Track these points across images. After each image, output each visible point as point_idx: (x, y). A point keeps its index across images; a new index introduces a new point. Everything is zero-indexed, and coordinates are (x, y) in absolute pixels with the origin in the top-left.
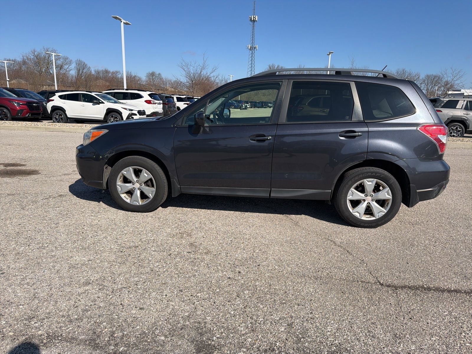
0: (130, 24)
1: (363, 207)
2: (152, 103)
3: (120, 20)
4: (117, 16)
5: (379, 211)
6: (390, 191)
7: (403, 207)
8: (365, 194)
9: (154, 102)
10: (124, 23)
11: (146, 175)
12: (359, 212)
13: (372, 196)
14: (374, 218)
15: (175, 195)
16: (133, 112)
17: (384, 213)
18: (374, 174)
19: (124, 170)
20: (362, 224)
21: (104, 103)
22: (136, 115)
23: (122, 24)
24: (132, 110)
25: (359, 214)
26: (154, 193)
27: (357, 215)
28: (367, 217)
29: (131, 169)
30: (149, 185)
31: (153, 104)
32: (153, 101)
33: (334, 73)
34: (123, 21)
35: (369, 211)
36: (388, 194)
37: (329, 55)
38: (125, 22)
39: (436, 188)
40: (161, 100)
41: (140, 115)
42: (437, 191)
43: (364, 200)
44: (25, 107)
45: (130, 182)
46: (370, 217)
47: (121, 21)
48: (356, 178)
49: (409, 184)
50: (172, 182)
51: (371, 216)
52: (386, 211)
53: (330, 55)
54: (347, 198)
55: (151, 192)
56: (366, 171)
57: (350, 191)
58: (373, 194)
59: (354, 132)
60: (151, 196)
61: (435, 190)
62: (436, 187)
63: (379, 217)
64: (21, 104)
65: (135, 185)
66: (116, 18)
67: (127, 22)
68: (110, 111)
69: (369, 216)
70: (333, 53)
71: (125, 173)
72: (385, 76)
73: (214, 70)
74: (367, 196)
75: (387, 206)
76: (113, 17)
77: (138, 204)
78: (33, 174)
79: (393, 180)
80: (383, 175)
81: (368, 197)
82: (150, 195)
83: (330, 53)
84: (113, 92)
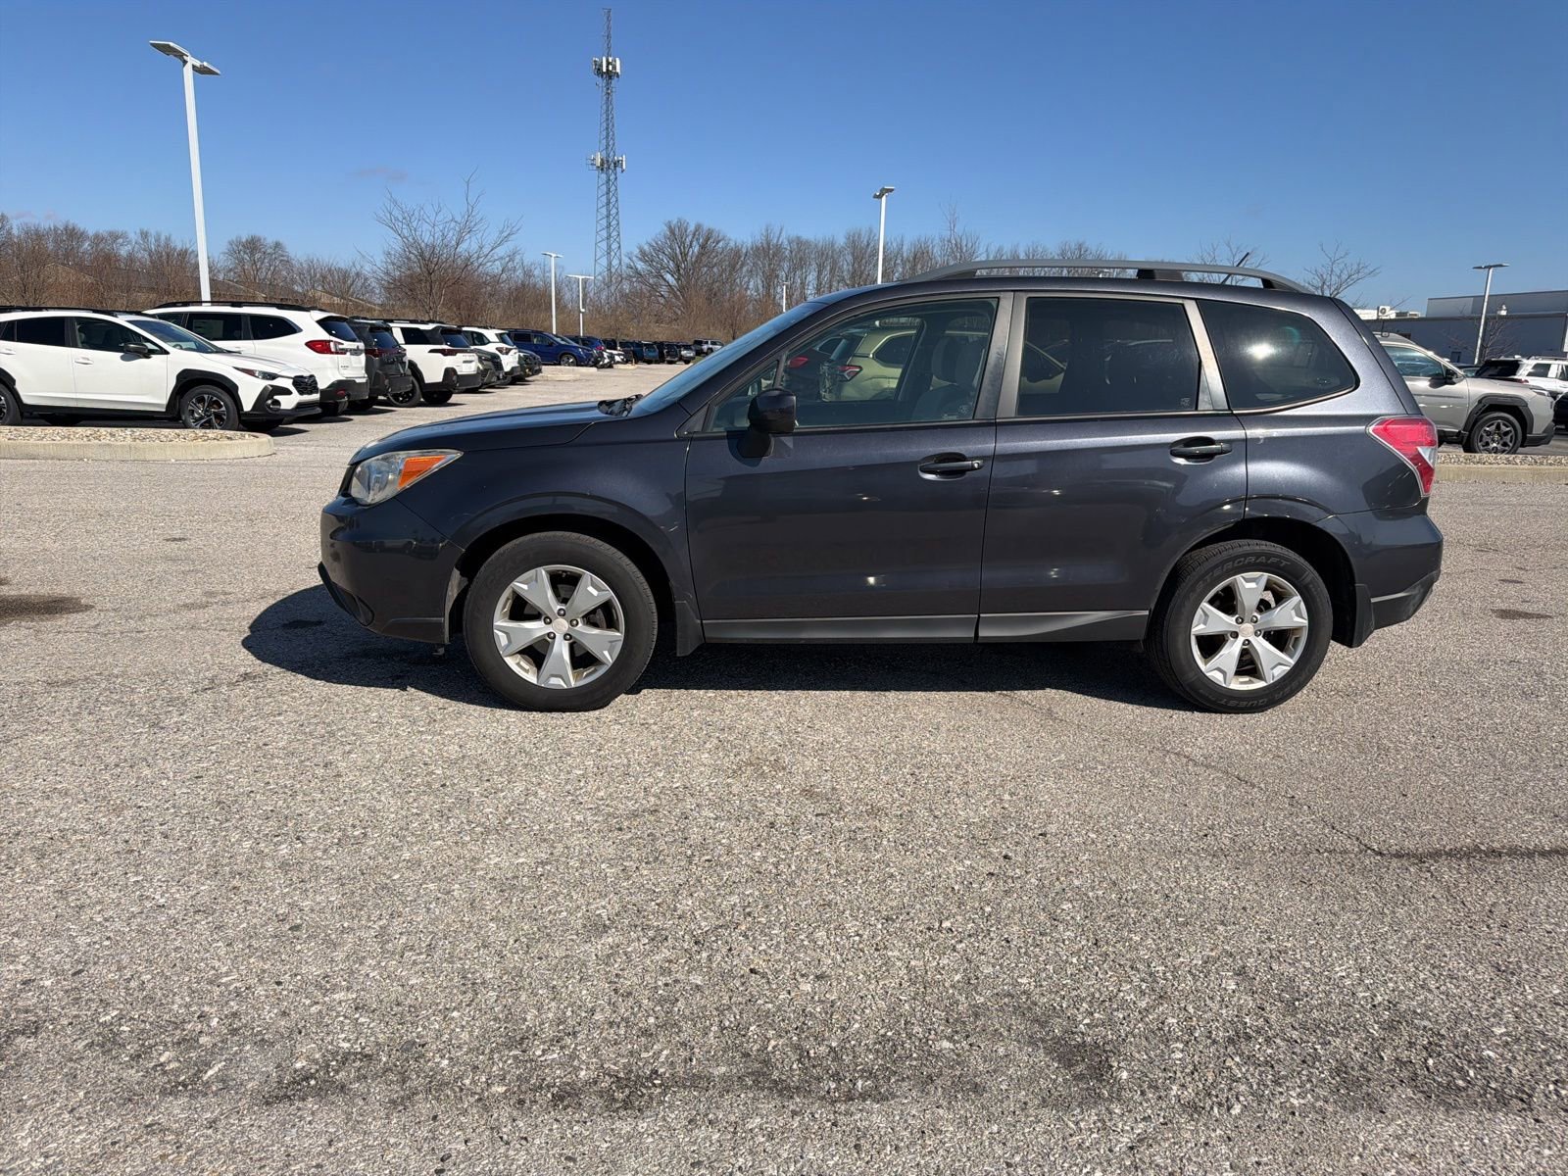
0: (217, 74)
1: (1231, 652)
2: (333, 350)
3: (180, 56)
4: (172, 44)
5: (1276, 664)
6: (1303, 606)
7: (1336, 649)
8: (1238, 616)
9: (341, 347)
10: (194, 66)
11: (592, 591)
12: (1220, 669)
13: (1256, 622)
14: (1259, 684)
15: (685, 647)
16: (278, 382)
17: (1289, 668)
18: (1263, 559)
19: (520, 578)
20: (1232, 703)
21: (166, 353)
22: (287, 392)
23: (188, 71)
24: (273, 377)
25: (1222, 675)
26: (620, 645)
27: (1217, 677)
28: (1242, 683)
29: (543, 573)
30: (598, 622)
31: (337, 353)
32: (336, 343)
33: (1132, 274)
34: (191, 61)
35: (1248, 665)
36: (1299, 615)
37: (880, 197)
38: (198, 63)
39: (1416, 591)
40: (361, 338)
41: (301, 393)
42: (1417, 598)
43: (1235, 635)
45: (536, 616)
46: (1250, 682)
47: (185, 62)
48: (1217, 572)
49: (1353, 581)
50: (677, 608)
51: (1252, 679)
52: (1292, 662)
53: (884, 198)
54: (1193, 630)
55: (607, 645)
56: (1240, 551)
57: (1199, 610)
58: (1259, 617)
59: (1209, 441)
60: (608, 657)
61: (1414, 597)
62: (1415, 587)
63: (1275, 679)
65: (553, 624)
66: (166, 49)
67: (205, 64)
68: (189, 382)
69: (1247, 679)
70: (892, 190)
71: (525, 587)
72: (1267, 283)
73: (505, 234)
74: (1241, 623)
75: (1295, 646)
76: (153, 45)
77: (562, 683)
78: (69, 611)
79: (1311, 574)
80: (1287, 560)
81: (1244, 625)
82: (606, 653)
83: (884, 191)
84: (186, 313)
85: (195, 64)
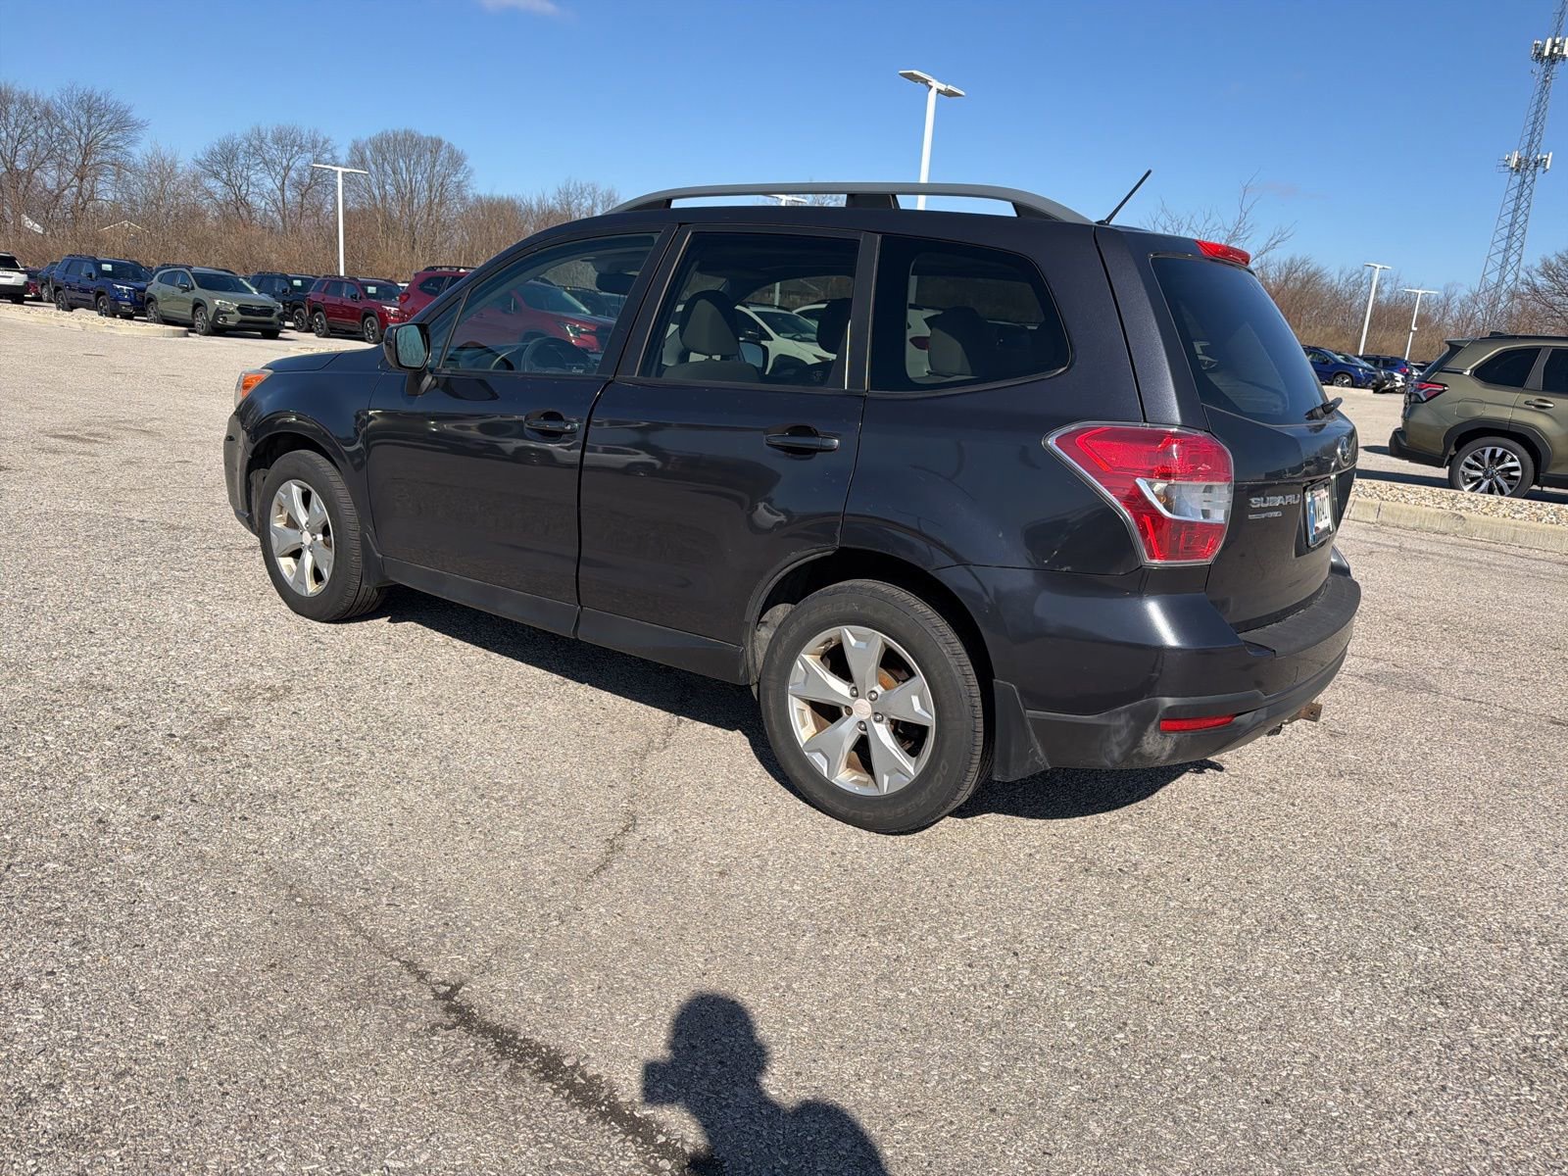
0: (960, 95)
3: (926, 82)
4: (915, 72)
6: (929, 694)
8: (853, 685)
10: (939, 91)
11: (318, 508)
12: (829, 753)
13: (876, 700)
14: (872, 790)
17: (908, 781)
18: (870, 611)
19: (281, 489)
23: (932, 95)
25: (826, 762)
26: (332, 566)
27: (819, 761)
28: (853, 781)
29: (295, 487)
34: (936, 85)
36: (924, 706)
38: (943, 87)
42: (1124, 733)
43: (849, 711)
44: (592, 339)
46: (862, 783)
47: (931, 87)
51: (864, 779)
52: (914, 774)
54: (791, 690)
57: (798, 662)
58: (880, 693)
60: (326, 576)
63: (889, 792)
64: (583, 332)
65: (303, 534)
66: (912, 78)
67: (950, 87)
69: (859, 777)
71: (285, 497)
72: (1022, 210)
73: (1273, 242)
74: (857, 696)
76: (901, 75)
77: (303, 589)
81: (860, 701)
82: (325, 570)
85: (940, 88)
